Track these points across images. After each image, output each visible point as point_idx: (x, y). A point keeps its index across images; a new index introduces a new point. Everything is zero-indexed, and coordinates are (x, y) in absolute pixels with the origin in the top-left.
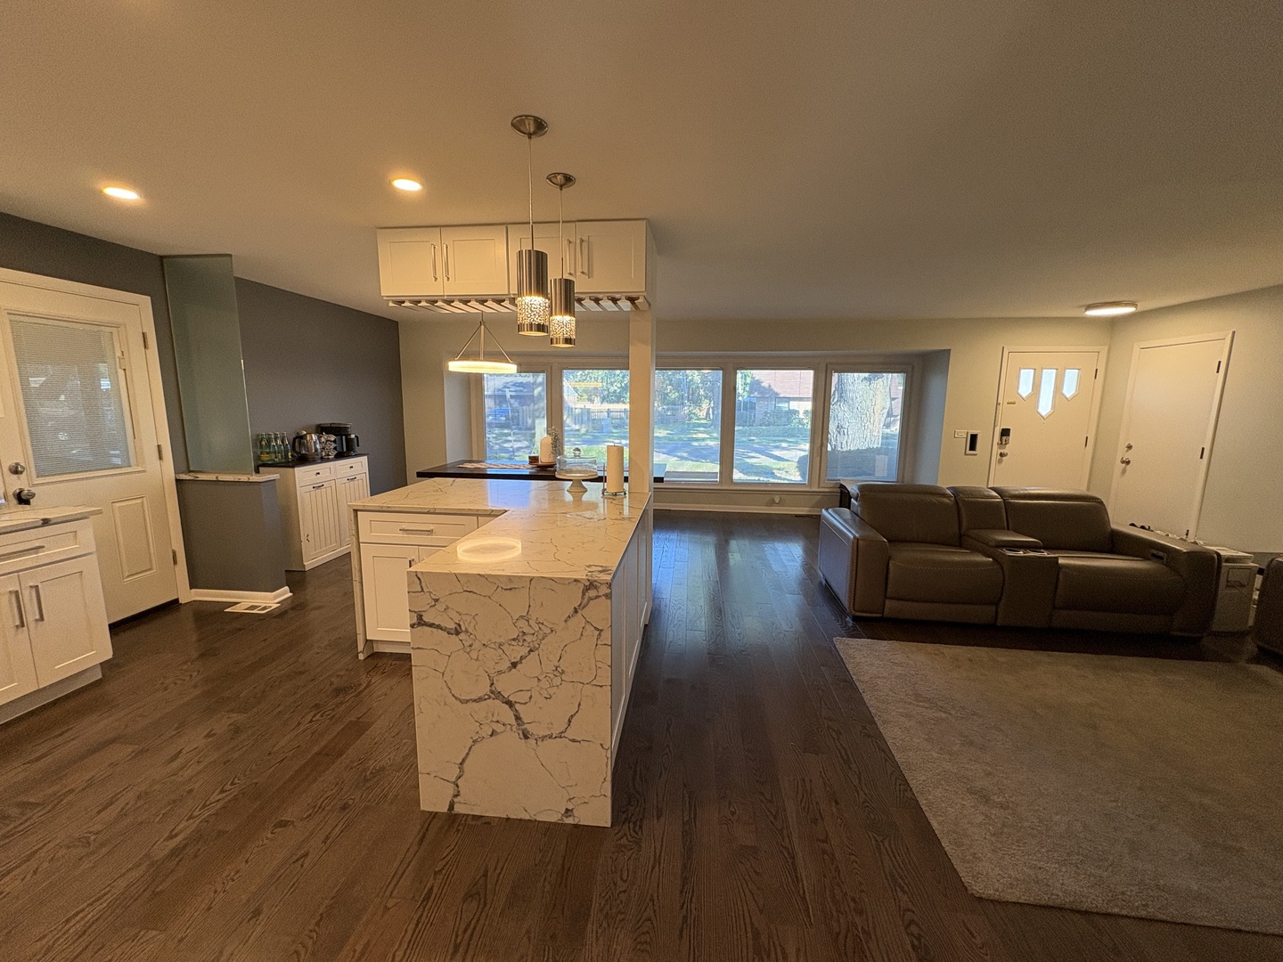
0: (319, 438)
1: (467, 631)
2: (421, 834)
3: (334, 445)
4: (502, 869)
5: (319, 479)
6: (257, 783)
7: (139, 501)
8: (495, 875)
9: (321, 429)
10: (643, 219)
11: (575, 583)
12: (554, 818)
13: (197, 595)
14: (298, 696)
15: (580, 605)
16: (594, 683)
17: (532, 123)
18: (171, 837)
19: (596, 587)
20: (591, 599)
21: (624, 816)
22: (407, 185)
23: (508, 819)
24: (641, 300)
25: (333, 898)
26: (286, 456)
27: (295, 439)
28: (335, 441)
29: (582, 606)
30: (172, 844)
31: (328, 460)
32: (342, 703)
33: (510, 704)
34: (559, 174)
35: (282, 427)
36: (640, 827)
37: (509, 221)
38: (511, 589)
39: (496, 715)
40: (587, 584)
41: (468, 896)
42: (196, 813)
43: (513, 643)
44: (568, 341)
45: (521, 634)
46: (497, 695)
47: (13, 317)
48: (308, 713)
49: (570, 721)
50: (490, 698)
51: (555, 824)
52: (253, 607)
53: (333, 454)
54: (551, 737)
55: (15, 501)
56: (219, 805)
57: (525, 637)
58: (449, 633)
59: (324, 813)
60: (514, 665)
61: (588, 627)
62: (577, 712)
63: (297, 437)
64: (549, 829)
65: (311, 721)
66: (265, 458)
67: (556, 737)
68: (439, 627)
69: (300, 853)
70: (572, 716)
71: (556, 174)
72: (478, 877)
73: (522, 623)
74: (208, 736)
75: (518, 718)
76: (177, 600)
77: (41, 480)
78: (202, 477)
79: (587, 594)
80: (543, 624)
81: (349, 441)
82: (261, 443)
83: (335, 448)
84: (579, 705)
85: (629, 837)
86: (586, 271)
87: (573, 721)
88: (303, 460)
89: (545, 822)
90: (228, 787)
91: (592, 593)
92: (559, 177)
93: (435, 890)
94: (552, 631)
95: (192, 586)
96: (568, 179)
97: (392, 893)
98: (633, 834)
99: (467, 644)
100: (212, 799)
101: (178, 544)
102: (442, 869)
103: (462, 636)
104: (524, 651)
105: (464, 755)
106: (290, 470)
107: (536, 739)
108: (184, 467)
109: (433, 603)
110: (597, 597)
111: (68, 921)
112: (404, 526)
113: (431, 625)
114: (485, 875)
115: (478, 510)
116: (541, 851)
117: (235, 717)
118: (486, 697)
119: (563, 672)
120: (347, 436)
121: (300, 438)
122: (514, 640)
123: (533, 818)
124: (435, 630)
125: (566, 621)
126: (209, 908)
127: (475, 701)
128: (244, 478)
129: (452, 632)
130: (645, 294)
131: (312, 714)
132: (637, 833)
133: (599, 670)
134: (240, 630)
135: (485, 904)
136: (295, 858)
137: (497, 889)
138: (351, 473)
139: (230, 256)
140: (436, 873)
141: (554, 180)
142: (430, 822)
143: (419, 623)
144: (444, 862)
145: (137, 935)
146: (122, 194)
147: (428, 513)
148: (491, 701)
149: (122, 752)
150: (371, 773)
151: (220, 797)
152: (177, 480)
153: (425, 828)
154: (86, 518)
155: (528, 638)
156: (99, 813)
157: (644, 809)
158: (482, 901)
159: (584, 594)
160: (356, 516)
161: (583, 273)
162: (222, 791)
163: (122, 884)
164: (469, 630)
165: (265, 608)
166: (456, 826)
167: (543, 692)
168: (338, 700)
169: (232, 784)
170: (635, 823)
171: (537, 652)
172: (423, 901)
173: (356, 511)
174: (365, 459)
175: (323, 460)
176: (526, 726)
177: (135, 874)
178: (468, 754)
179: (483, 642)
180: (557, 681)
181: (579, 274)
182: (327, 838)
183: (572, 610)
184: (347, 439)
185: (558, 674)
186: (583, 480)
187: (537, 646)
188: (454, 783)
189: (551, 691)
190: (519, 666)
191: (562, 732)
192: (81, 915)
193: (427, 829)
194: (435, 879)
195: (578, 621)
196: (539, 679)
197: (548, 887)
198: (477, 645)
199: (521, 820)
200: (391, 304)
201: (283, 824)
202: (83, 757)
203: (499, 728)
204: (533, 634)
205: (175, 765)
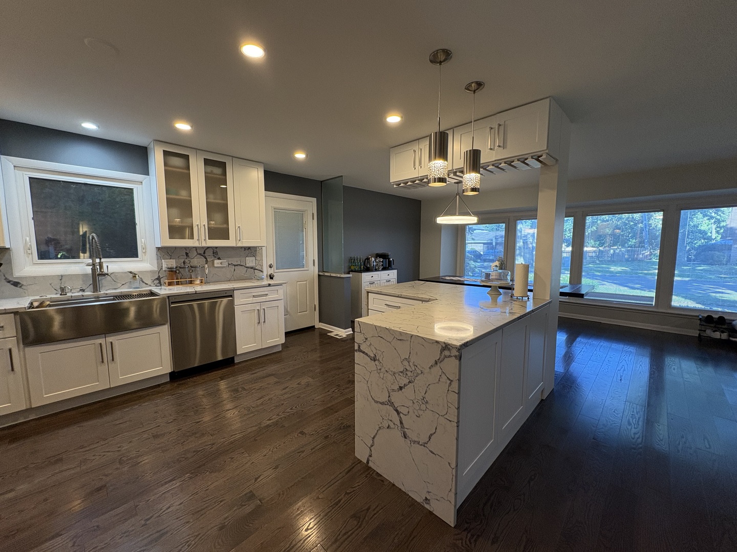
0: (375, 260)
1: (379, 360)
2: (349, 469)
3: (381, 263)
4: (378, 512)
5: (373, 279)
6: (303, 411)
7: (305, 282)
8: (373, 513)
9: (378, 256)
10: (547, 98)
11: (436, 343)
12: (419, 500)
13: (322, 325)
14: (334, 378)
15: (439, 360)
16: (446, 416)
17: (442, 53)
18: (269, 420)
19: (449, 349)
20: (446, 357)
21: (466, 525)
22: (394, 119)
23: (394, 485)
24: (544, 157)
25: (302, 478)
26: (361, 268)
27: (365, 260)
28: (382, 262)
29: (441, 359)
30: (269, 422)
31: (379, 270)
32: (348, 388)
33: (398, 413)
34: (472, 83)
35: (360, 254)
36: (476, 541)
37: (453, 126)
38: (401, 340)
39: (390, 416)
40: (444, 346)
41: (354, 516)
42: (280, 414)
43: (401, 374)
44: (473, 190)
45: (405, 370)
46: (392, 404)
47: (276, 210)
48: (334, 387)
49: (430, 438)
50: (388, 404)
51: (419, 504)
52: (337, 335)
53: (381, 268)
54: (419, 443)
55: (269, 278)
56: (288, 414)
57: (407, 372)
58: (371, 359)
59: (318, 436)
60: (401, 388)
61: (443, 376)
62: (435, 433)
63: (366, 259)
64: (413, 503)
65: (334, 392)
66: (353, 268)
67: (421, 445)
68: (367, 354)
69: (301, 450)
70: (431, 435)
71: (470, 85)
72: (363, 509)
73: (406, 363)
74: (298, 384)
75: (401, 423)
76: (314, 326)
77: (278, 271)
78: (326, 274)
79: (443, 353)
80: (417, 366)
81: (390, 262)
82: (352, 260)
83: (382, 265)
84: (436, 429)
85: (464, 542)
86: (502, 145)
87: (432, 437)
88: (368, 270)
89: (413, 499)
90: (294, 408)
91: (447, 353)
92: (473, 85)
93: (342, 502)
94: (422, 372)
95: (320, 321)
96: (479, 85)
97: (323, 492)
98: (468, 543)
99: (379, 368)
100: (287, 411)
101: (317, 303)
102: (350, 493)
103: (377, 362)
104: (406, 381)
105: (374, 434)
106: (360, 274)
107: (410, 441)
108: (322, 270)
109: (365, 340)
110: (450, 356)
111: (232, 436)
112: (387, 303)
113: (364, 352)
114: (368, 509)
115: (422, 298)
116: (403, 515)
117: (310, 380)
118: (386, 403)
119: (427, 402)
120: (389, 259)
121: (368, 259)
122: (401, 372)
123: (407, 492)
124: (365, 356)
125: (430, 368)
126: (265, 456)
127: (381, 403)
128: (339, 275)
129: (373, 359)
130: (547, 151)
131: (335, 388)
132: (471, 543)
133: (449, 409)
134: (329, 343)
135: (360, 527)
136: (299, 451)
137: (370, 522)
138: (388, 278)
139: (342, 176)
140: (347, 493)
141: (470, 89)
142: (357, 464)
143: (359, 350)
144: (352, 490)
145: (243, 453)
146: (300, 156)
147: (398, 297)
148: (388, 406)
149: (272, 380)
150: (344, 426)
151: (290, 411)
152: (319, 275)
153: (353, 466)
154: (281, 285)
155: (409, 374)
156: (257, 400)
157: (484, 530)
158: (359, 524)
159: (441, 353)
160: (368, 295)
161: (499, 146)
162: (291, 409)
163: (249, 430)
164: (380, 360)
165: (341, 336)
166: (367, 473)
167: (415, 411)
168: (348, 386)
169: (296, 407)
170: (473, 536)
171: (413, 384)
172: (334, 504)
173: (368, 292)
174: (395, 271)
175: (376, 270)
176: (406, 430)
177: (254, 429)
178: (376, 434)
179: (387, 369)
180: (423, 407)
181: (496, 148)
182: (314, 448)
183: (433, 362)
184: (388, 261)
185: (424, 403)
186: (500, 288)
187: (413, 380)
188: (370, 448)
189: (421, 412)
190: (403, 390)
191: (425, 443)
192: (234, 436)
193: (353, 467)
194: (344, 496)
195: (436, 370)
196: (413, 402)
197: (396, 541)
198: (383, 370)
199: (400, 489)
200: (395, 186)
201: (302, 433)
202: (264, 378)
203: (392, 425)
204: (411, 372)
205: (284, 391)
